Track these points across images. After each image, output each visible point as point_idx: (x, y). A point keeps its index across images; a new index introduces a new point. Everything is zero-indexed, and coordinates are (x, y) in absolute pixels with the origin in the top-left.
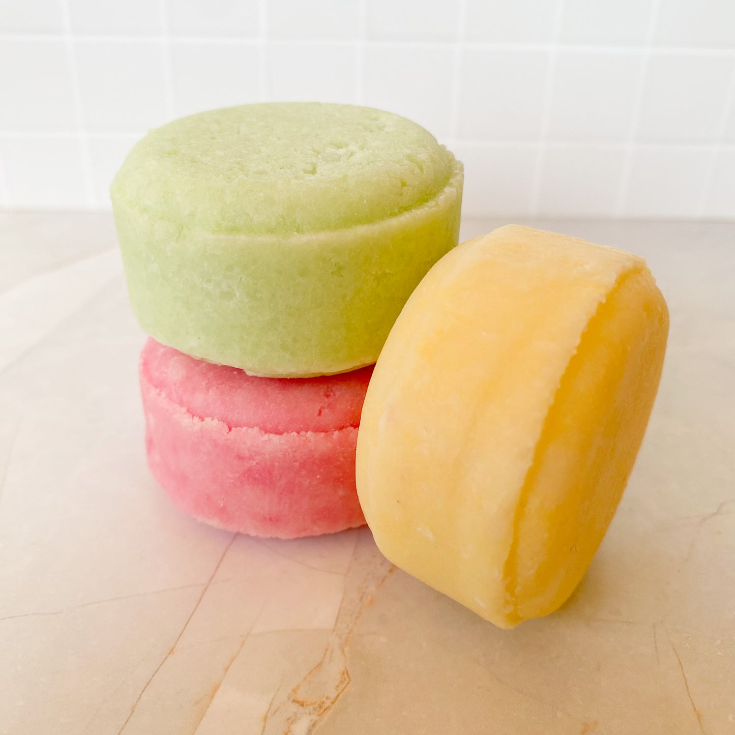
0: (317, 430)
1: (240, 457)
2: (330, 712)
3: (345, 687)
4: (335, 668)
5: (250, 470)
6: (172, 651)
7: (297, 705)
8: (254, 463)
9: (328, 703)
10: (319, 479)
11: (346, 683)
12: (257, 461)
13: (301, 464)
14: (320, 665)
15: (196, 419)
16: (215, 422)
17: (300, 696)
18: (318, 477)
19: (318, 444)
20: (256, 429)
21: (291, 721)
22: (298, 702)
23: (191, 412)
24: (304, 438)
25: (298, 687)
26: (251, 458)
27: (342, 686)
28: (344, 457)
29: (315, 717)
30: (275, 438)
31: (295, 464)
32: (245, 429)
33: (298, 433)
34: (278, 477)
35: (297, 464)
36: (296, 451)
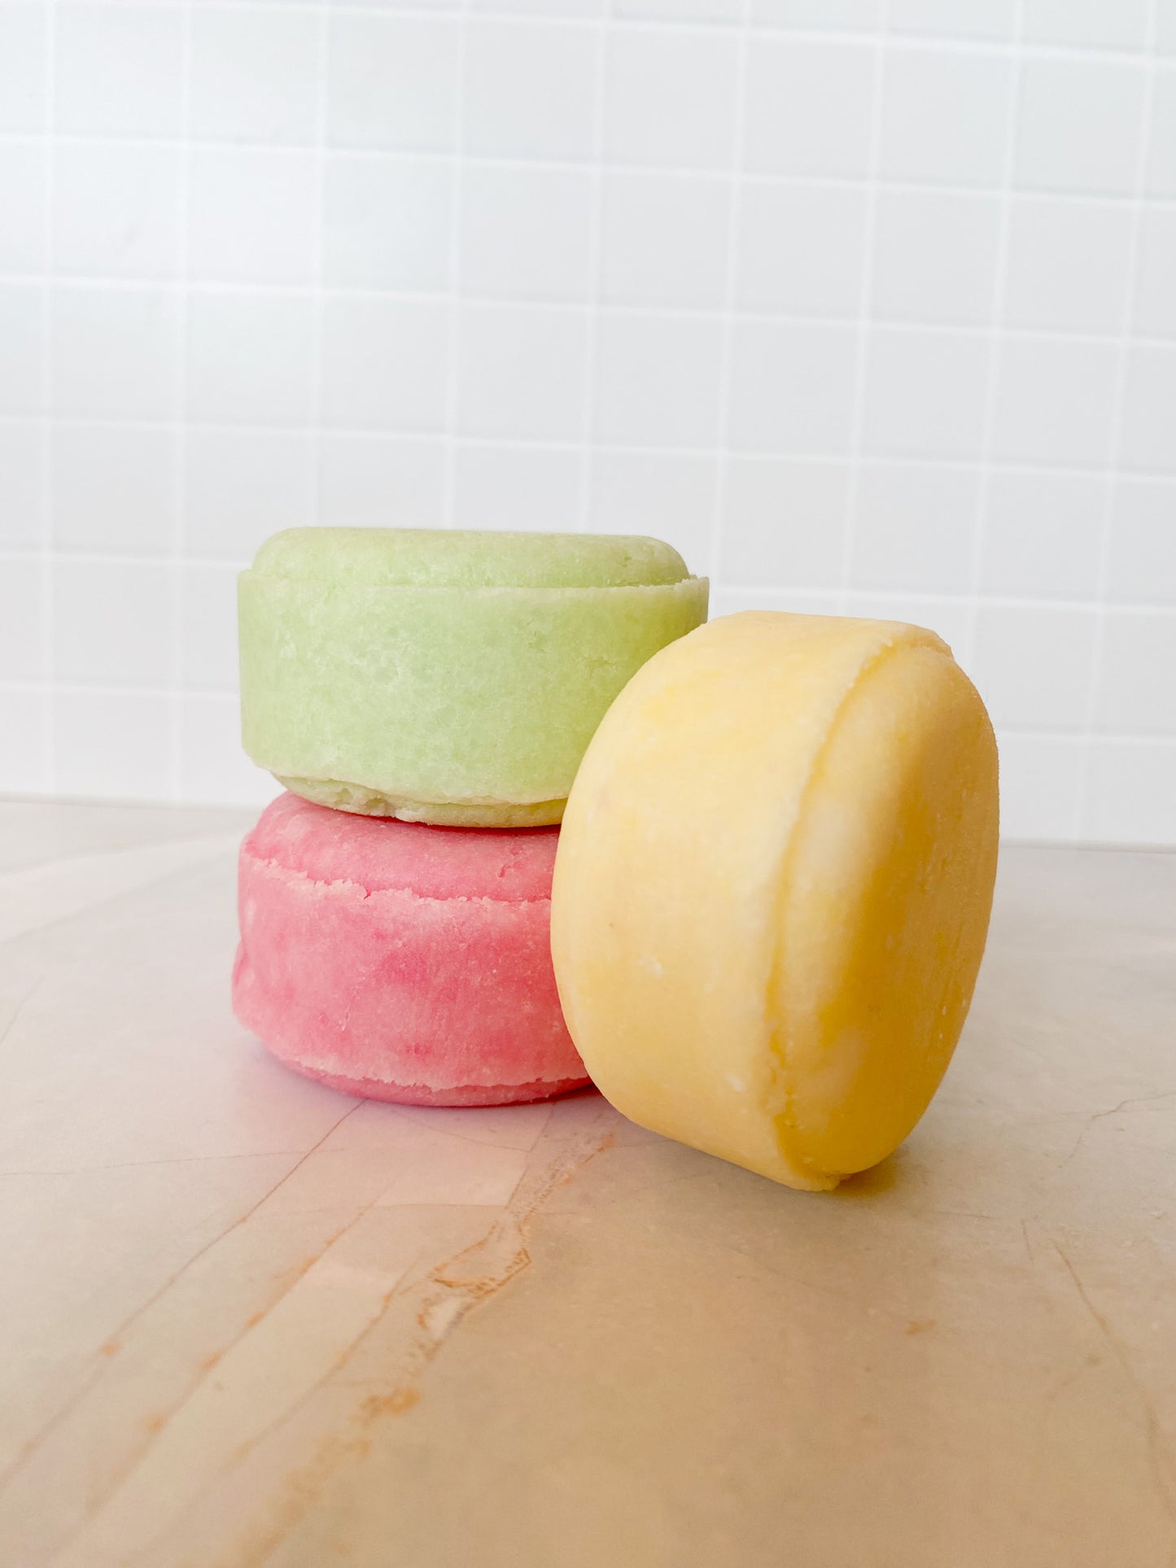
0: (497, 897)
1: (380, 936)
2: (494, 1295)
3: (520, 1270)
4: (506, 1249)
5: (393, 956)
6: (244, 1220)
7: (442, 1285)
8: (400, 944)
9: (493, 1285)
10: (494, 976)
11: (521, 1265)
12: (405, 939)
13: (469, 946)
14: (481, 1244)
15: (320, 884)
16: (349, 883)
17: (448, 1275)
18: (495, 971)
19: (495, 915)
20: (408, 891)
21: (429, 1302)
22: (443, 1282)
23: (312, 877)
24: (478, 906)
25: (445, 1265)
26: (397, 934)
27: (517, 1268)
28: (535, 943)
29: (469, 1300)
30: (435, 904)
31: (461, 945)
32: (391, 891)
33: (469, 899)
34: (434, 968)
35: (463, 946)
36: (464, 923)
